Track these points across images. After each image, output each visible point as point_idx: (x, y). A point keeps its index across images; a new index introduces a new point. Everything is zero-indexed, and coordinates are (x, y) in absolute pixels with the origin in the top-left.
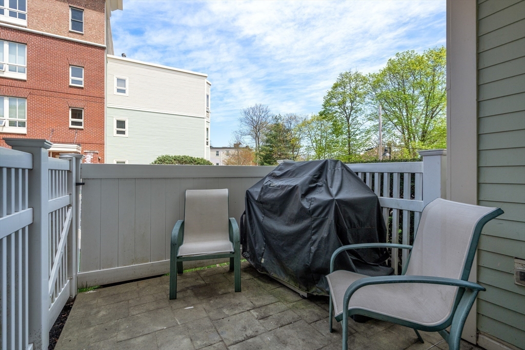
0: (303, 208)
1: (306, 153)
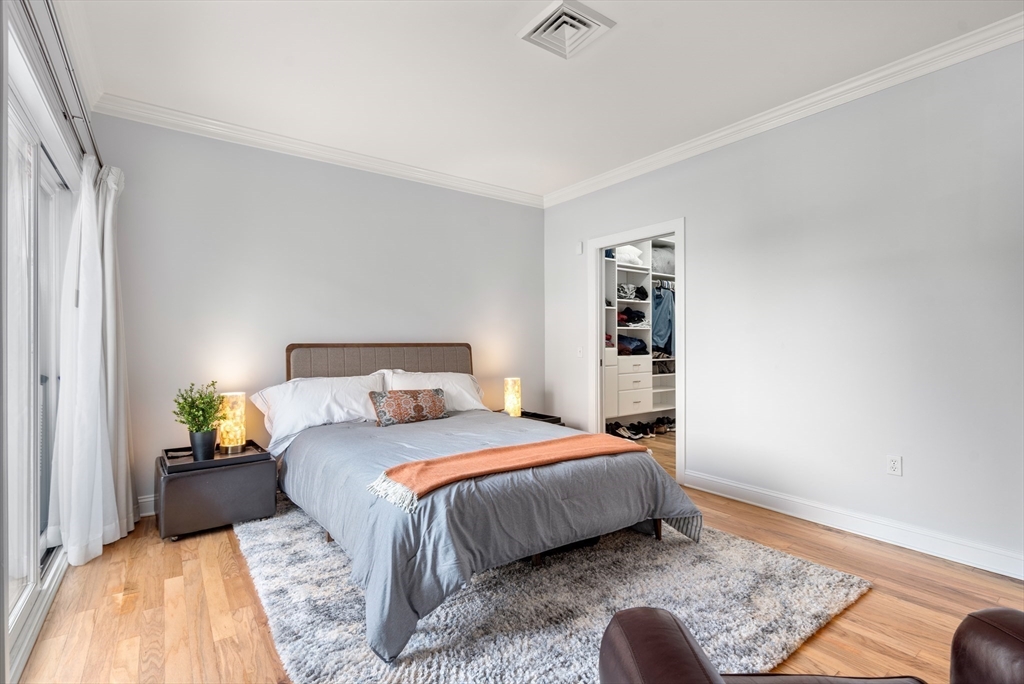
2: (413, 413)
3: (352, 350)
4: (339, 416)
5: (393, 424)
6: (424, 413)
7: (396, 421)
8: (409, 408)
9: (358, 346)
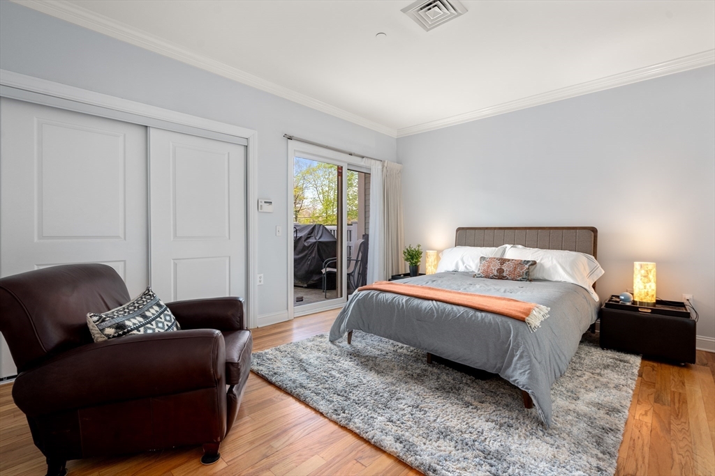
0: (305, 246)
1: (311, 206)
2: (496, 273)
3: (489, 231)
4: (462, 269)
5: (481, 277)
6: (504, 274)
7: (483, 276)
8: (494, 270)
9: (495, 228)
